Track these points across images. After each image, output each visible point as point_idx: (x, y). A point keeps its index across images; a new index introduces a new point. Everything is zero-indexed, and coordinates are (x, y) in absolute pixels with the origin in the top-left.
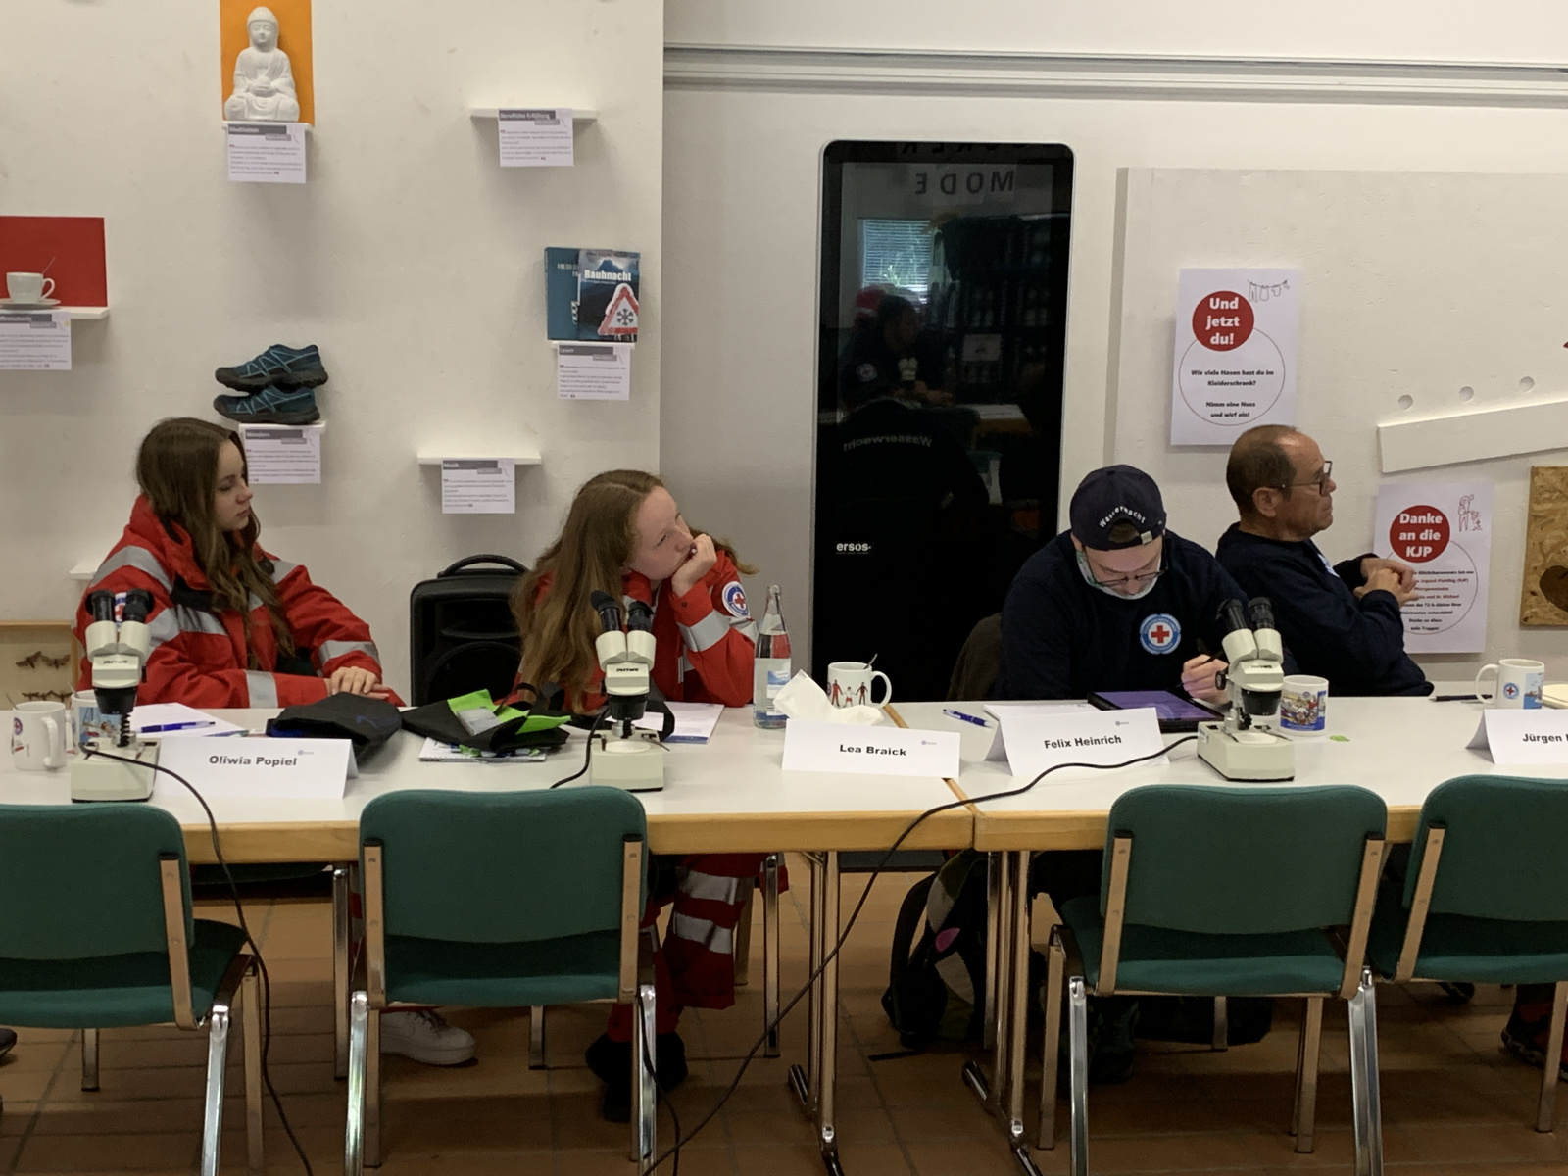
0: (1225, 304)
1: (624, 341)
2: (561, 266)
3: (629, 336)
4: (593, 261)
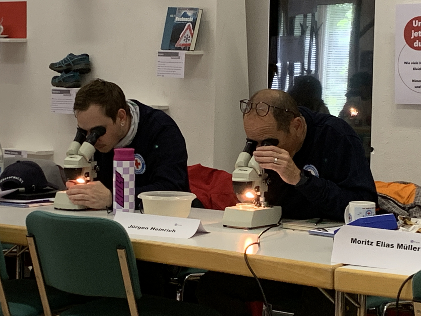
1: (184, 50)
2: (172, 16)
3: (186, 48)
4: (179, 12)
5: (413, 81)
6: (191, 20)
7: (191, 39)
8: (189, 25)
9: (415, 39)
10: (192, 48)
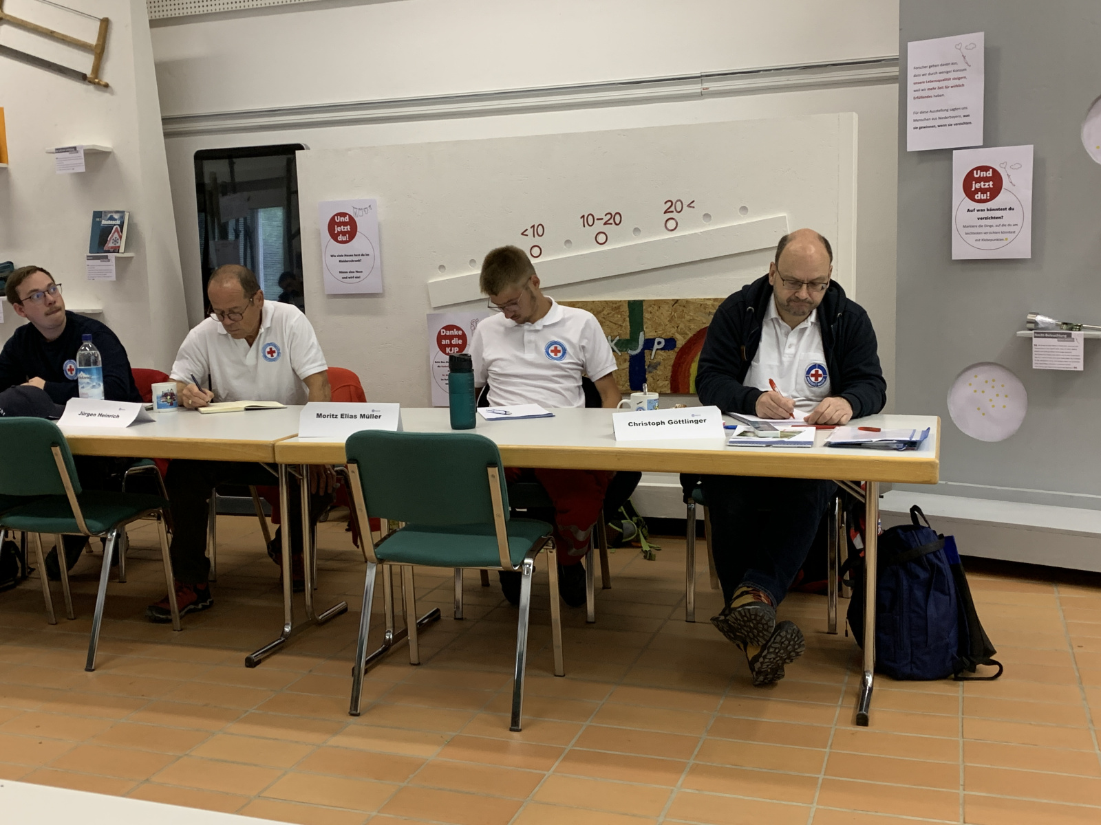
0: (342, 219)
1: (114, 252)
2: (98, 219)
3: (116, 250)
4: (106, 216)
5: (340, 272)
6: (118, 222)
7: (119, 241)
8: (117, 228)
9: (339, 233)
10: (122, 250)
